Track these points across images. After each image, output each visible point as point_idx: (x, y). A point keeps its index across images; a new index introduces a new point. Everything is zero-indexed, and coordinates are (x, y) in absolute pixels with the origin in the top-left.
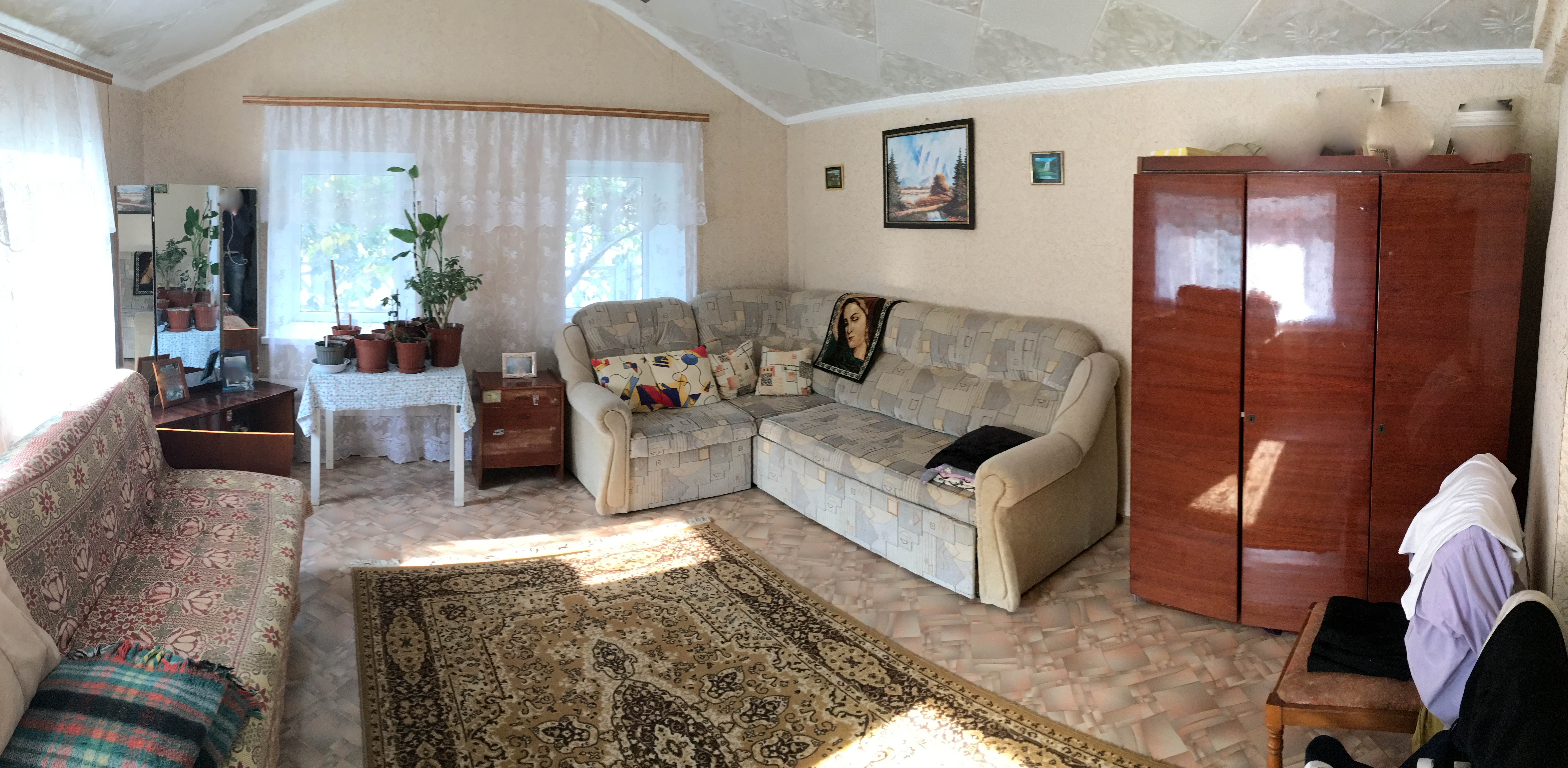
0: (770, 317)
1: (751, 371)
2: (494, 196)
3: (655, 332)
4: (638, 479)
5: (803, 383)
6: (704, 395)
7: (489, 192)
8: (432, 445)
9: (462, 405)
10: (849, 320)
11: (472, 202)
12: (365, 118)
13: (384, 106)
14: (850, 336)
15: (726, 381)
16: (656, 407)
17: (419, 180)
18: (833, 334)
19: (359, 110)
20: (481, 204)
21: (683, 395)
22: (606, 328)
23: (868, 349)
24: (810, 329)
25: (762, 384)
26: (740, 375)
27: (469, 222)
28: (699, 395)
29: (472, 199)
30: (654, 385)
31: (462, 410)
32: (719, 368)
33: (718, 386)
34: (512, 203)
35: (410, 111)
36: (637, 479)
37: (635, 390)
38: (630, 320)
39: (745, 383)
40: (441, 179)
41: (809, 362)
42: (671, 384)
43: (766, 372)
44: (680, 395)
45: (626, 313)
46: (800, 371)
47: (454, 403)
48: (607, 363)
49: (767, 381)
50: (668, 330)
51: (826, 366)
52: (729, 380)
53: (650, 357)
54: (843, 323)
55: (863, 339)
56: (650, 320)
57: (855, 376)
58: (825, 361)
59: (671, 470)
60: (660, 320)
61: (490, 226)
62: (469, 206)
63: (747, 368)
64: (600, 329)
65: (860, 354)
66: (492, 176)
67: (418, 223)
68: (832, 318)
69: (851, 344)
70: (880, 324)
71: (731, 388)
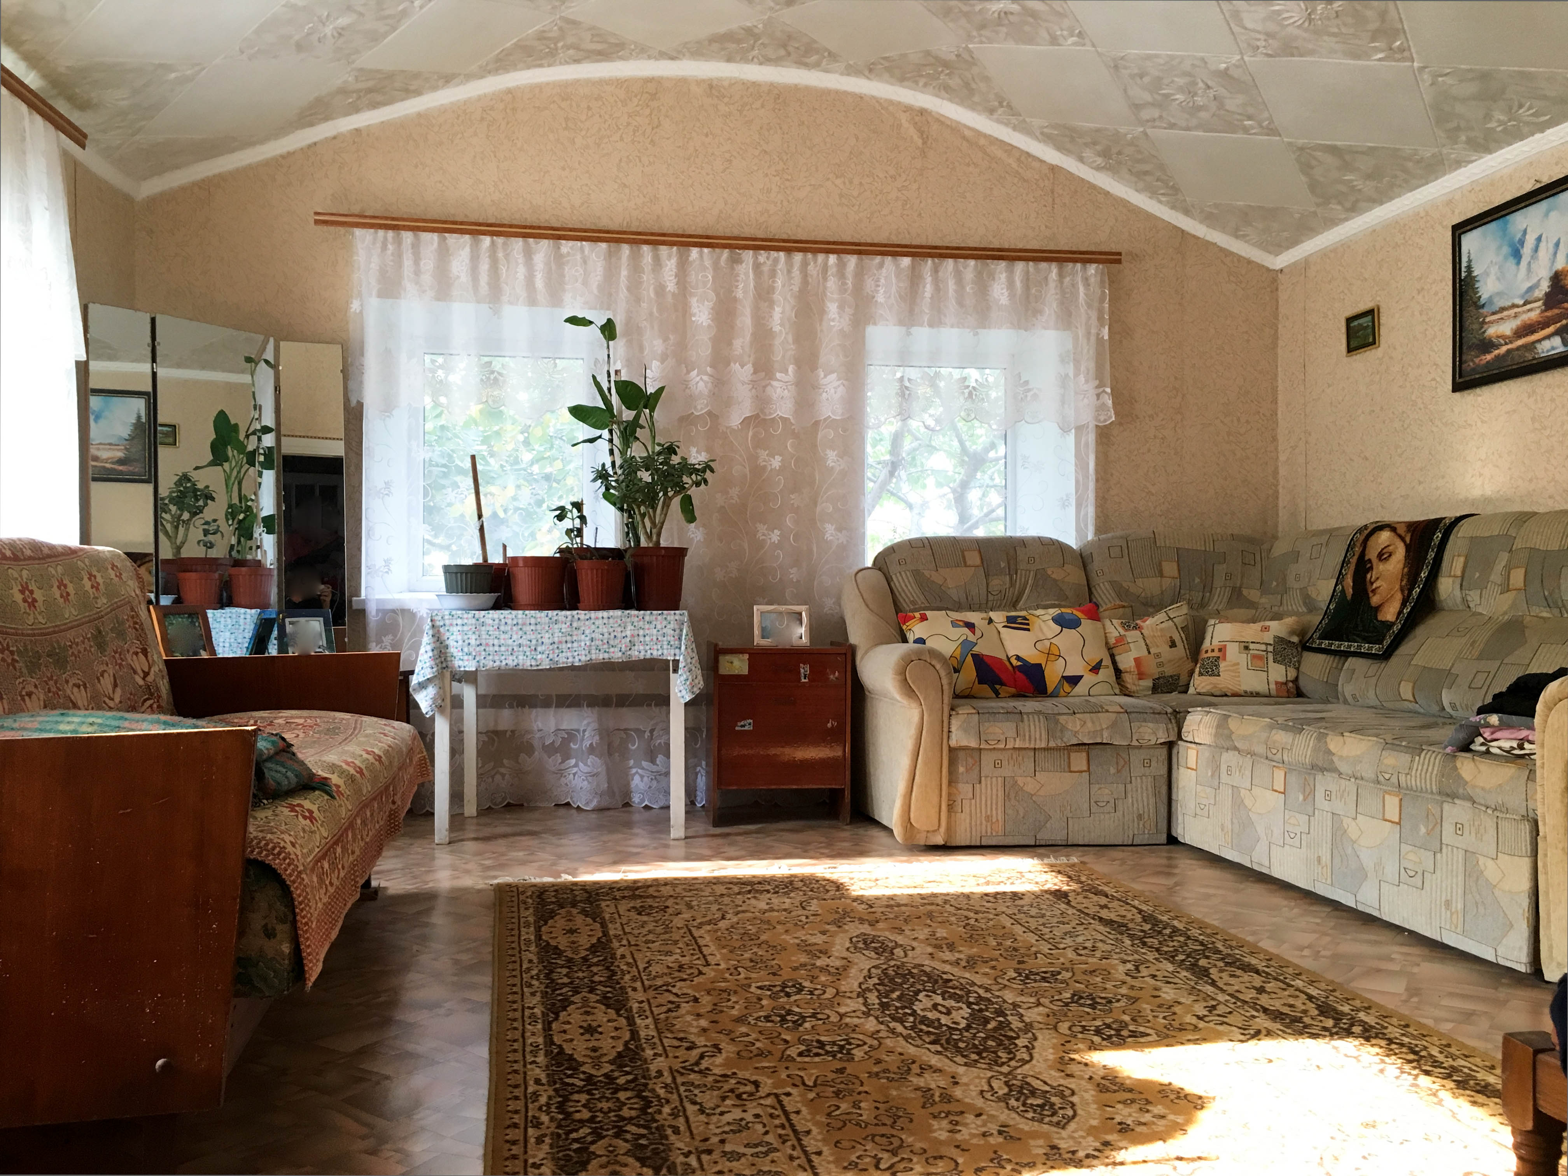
0: (1229, 576)
1: (1181, 650)
2: (742, 373)
3: (1012, 584)
4: (964, 789)
5: (1278, 673)
6: (1089, 679)
7: (736, 367)
8: (642, 777)
9: (681, 658)
10: (1375, 561)
11: (705, 378)
12: (528, 254)
13: (560, 238)
14: (1374, 586)
15: (1133, 663)
16: (1004, 690)
17: (618, 346)
18: (1343, 591)
19: (518, 244)
20: (720, 383)
21: (1053, 674)
22: (927, 573)
23: (1404, 604)
24: (1303, 590)
25: (1201, 674)
26: (1158, 655)
27: (701, 408)
28: (1080, 678)
29: (707, 374)
30: (1004, 658)
31: (681, 665)
32: (1121, 639)
33: (1118, 672)
34: (774, 383)
35: (604, 245)
36: (961, 786)
37: (969, 659)
38: (969, 562)
39: (1169, 671)
40: (654, 344)
41: (1295, 639)
42: (1031, 655)
43: (1210, 654)
44: (1047, 673)
45: (963, 552)
46: (1275, 652)
47: (669, 655)
48: (924, 618)
49: (1212, 669)
50: (1035, 585)
51: (1325, 644)
52: (1136, 660)
53: (999, 617)
54: (1363, 567)
55: (1398, 587)
56: (1003, 565)
57: (1375, 649)
58: (1323, 637)
59: (1020, 781)
60: (1022, 566)
61: (735, 419)
62: (701, 385)
63: (1173, 645)
64: (917, 574)
65: (1389, 613)
66: (742, 343)
67: (615, 399)
68: (1345, 562)
69: (1375, 600)
70: (1431, 555)
71: (1141, 675)
